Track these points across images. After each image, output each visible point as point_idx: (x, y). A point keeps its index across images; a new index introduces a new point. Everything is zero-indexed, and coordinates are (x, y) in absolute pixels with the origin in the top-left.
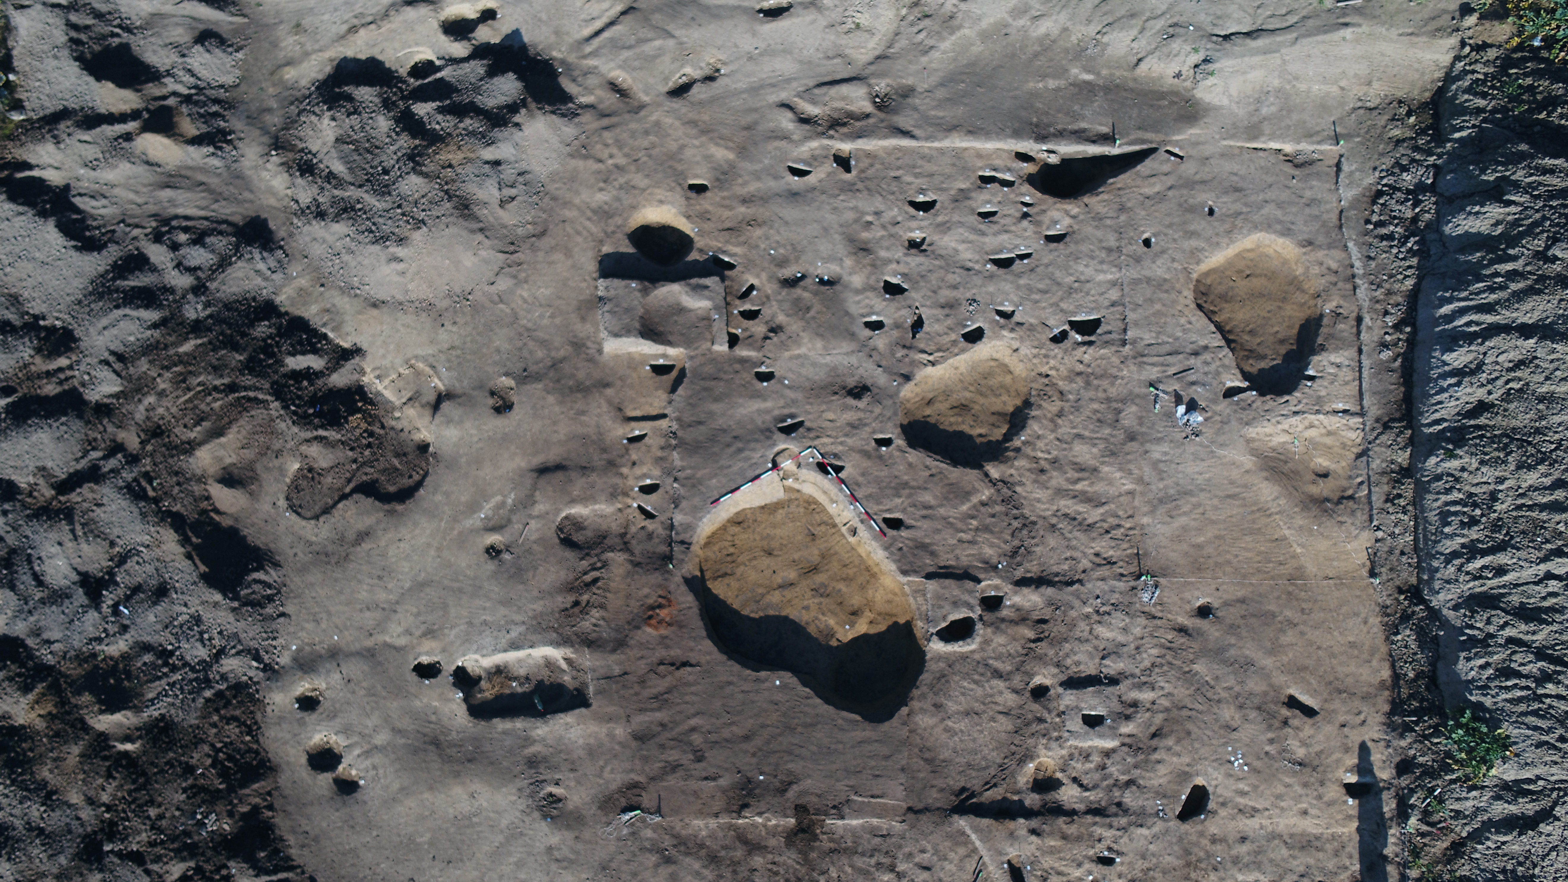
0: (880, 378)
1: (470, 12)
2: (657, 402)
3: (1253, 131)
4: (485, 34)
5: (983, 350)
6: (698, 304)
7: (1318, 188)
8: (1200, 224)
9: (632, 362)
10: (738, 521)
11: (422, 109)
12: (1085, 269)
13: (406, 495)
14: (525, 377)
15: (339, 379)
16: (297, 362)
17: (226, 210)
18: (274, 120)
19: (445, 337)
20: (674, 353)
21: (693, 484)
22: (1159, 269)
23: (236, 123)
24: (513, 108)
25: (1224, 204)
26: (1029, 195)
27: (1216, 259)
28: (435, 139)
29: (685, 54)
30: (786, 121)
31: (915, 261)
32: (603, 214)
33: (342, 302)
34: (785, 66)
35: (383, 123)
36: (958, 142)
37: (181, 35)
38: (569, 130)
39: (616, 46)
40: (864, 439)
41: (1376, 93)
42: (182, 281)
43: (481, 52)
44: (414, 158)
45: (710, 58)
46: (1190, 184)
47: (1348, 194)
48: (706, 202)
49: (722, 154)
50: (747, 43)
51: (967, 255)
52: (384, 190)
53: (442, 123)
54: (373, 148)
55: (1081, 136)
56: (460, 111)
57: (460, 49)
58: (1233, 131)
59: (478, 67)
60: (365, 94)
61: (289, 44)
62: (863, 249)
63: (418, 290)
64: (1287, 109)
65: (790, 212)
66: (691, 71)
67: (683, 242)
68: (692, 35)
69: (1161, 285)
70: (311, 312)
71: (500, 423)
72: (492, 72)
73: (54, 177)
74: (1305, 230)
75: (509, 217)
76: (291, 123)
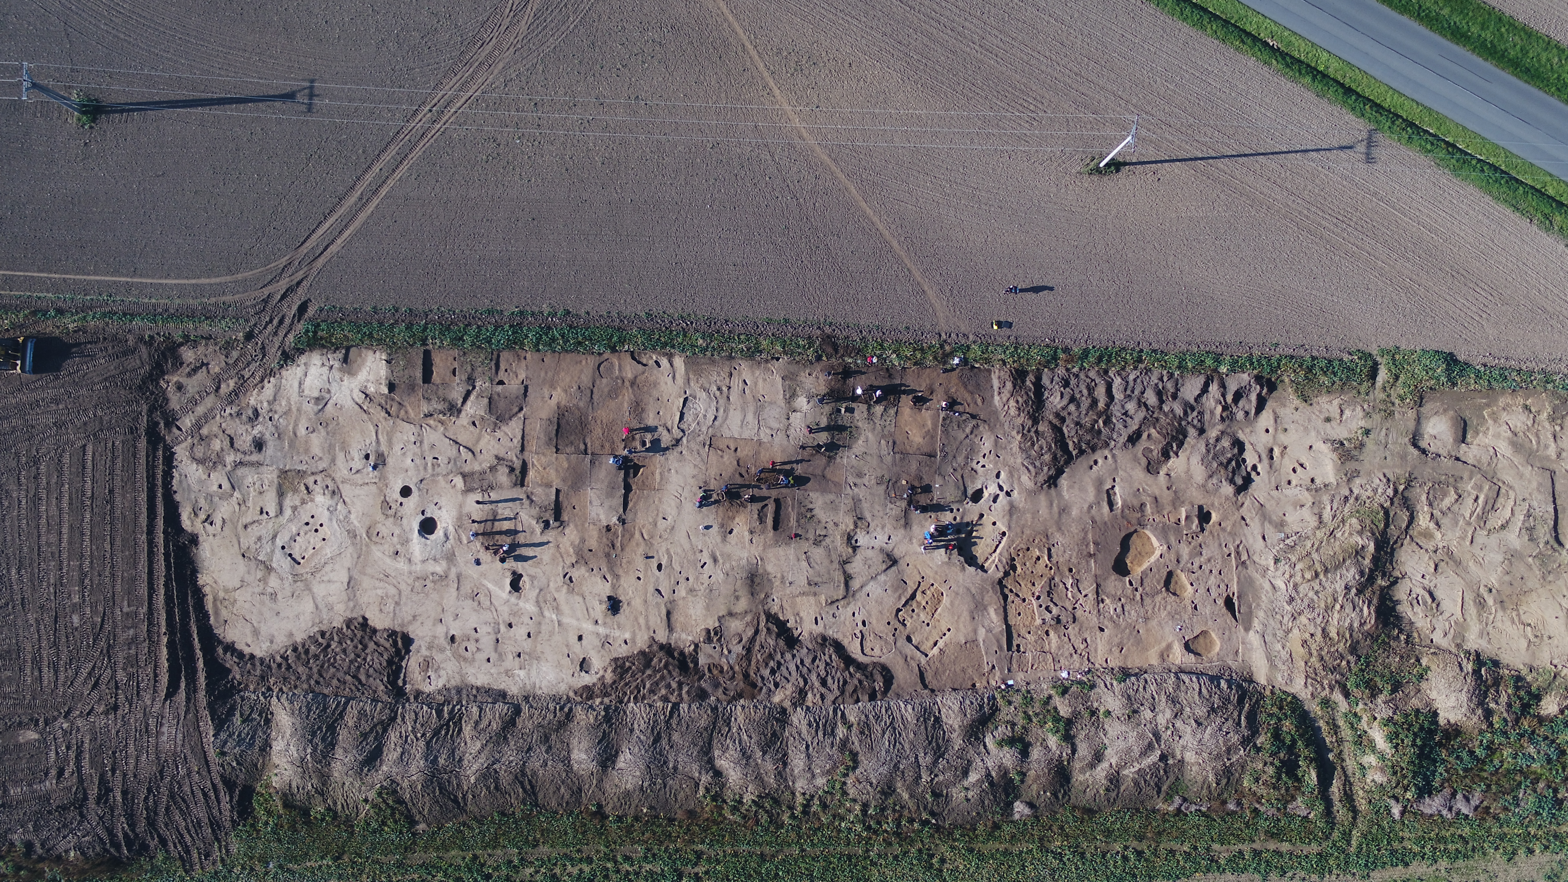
0: (1181, 565)
1: (1259, 469)
2: (1172, 520)
3: (1243, 643)
4: (1253, 474)
5: (1189, 586)
6: (1194, 527)
7: (1231, 657)
8: (1221, 631)
9: (1180, 514)
10: (1149, 538)
11: (1234, 463)
12: (1209, 607)
13: (1149, 471)
14: (1175, 492)
15: (1171, 454)
16: (1174, 445)
17: (1206, 424)
18: (1229, 430)
19: (1183, 475)
20: (1183, 522)
21: (1156, 529)
22: (1210, 623)
23: (1227, 422)
24: (1235, 484)
25: (1226, 637)
26: (1225, 595)
27: (1213, 635)
28: (1226, 467)
29: (1252, 519)
30: (1238, 542)
31: (1208, 572)
32: (1213, 505)
33: (1188, 452)
34: (1251, 541)
35: (1229, 456)
36: (1236, 580)
37: (1247, 408)
38: (1231, 495)
39: (1253, 504)
40: (1168, 563)
41: (1254, 669)
42: (1190, 419)
43: (1249, 474)
44: (1221, 464)
45: (1252, 524)
46: (1230, 629)
47: (1230, 663)
48: (1217, 526)
49: (1229, 529)
50: (1256, 532)
51: (1210, 582)
52: (1213, 458)
53: (1230, 468)
54: (1223, 454)
55: (1239, 606)
56: (1234, 473)
57: (1249, 469)
58: (1243, 639)
59: (1244, 474)
60: (1236, 451)
61: (1247, 430)
62: (1209, 561)
63: (1192, 468)
64: (1249, 650)
65: (1216, 545)
66: (1248, 521)
67: (1208, 522)
68: (1257, 520)
69: (1206, 623)
70: (1186, 445)
71: (1165, 488)
72: (1243, 478)
73: (1210, 389)
74: (1221, 654)
75: (1210, 485)
76: (1228, 434)
